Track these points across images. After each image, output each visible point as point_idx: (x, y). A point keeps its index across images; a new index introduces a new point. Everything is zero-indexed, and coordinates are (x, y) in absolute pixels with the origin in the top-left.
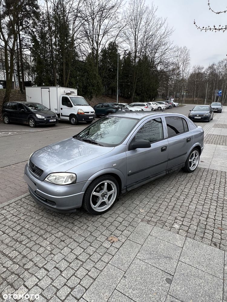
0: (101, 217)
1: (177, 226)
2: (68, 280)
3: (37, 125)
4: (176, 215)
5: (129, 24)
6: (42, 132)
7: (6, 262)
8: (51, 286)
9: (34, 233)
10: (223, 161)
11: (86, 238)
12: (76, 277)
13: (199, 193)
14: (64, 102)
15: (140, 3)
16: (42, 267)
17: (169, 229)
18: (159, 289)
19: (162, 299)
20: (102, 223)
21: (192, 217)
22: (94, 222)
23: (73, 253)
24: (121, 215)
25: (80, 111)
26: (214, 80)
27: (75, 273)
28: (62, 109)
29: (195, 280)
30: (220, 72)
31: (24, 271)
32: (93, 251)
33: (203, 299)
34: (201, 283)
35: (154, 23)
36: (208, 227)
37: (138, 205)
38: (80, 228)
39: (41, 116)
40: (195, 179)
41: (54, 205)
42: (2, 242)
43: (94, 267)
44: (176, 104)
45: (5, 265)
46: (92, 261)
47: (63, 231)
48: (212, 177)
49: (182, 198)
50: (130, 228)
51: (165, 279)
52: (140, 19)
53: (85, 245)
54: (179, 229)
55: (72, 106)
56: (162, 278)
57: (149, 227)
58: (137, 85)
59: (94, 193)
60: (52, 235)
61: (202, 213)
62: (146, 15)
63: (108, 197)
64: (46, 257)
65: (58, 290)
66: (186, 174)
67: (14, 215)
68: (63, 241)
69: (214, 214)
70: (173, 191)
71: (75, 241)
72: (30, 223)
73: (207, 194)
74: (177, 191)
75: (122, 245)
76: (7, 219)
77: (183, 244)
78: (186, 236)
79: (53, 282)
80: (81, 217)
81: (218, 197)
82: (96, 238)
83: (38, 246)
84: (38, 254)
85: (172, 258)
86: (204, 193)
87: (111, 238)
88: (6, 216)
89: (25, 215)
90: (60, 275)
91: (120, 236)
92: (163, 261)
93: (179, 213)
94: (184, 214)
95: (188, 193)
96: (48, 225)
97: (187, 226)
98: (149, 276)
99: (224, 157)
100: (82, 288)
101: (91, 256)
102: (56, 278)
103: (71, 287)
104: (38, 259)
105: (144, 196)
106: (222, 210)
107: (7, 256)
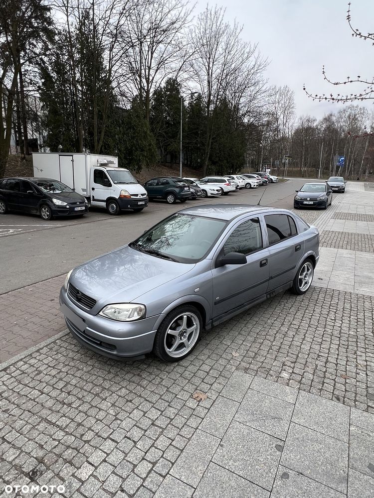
0: (178, 365)
1: (286, 375)
2: (146, 453)
3: (54, 215)
4: (284, 359)
5: (199, 51)
6: (64, 228)
7: (55, 433)
8: (125, 461)
9: (86, 391)
10: (347, 276)
11: (161, 396)
12: (156, 448)
13: (314, 326)
14: (97, 179)
15: (215, 19)
16: (107, 438)
17: (276, 379)
18: (268, 458)
19: (272, 471)
20: (182, 374)
21: (307, 362)
22: (169, 373)
23: (146, 417)
24: (207, 362)
25: (124, 193)
26: (333, 140)
27: (154, 444)
28: (93, 189)
29: (313, 445)
30: (341, 127)
31: (84, 443)
32: (174, 413)
33: (323, 468)
34: (321, 449)
35: (238, 51)
36: (327, 375)
37: (228, 346)
38: (150, 382)
39: (61, 202)
40: (308, 305)
41: (113, 349)
42: (42, 406)
43: (178, 434)
44: (274, 178)
45: (55, 437)
46: (175, 427)
47: (127, 387)
48: (331, 301)
49: (291, 333)
50: (221, 380)
51: (274, 445)
52: (216, 43)
53: (162, 405)
54: (289, 380)
55: (110, 185)
56: (270, 444)
57: (247, 378)
58: (211, 148)
59: (169, 331)
60: (113, 393)
61: (319, 356)
62: (225, 37)
63: (187, 336)
64: (111, 424)
65: (135, 466)
66: (294, 298)
67: (50, 366)
68: (131, 401)
69: (336, 356)
70: (278, 324)
71: (147, 400)
72: (76, 377)
73: (325, 328)
74: (283, 324)
75: (212, 404)
76: (40, 372)
77: (295, 400)
78: (299, 389)
79: (126, 456)
80: (149, 365)
81: (340, 332)
82: (176, 396)
83: (95, 409)
84: (98, 420)
85: (281, 419)
86: (322, 325)
87: (196, 395)
88: (38, 368)
89: (66, 365)
90: (135, 446)
91: (209, 391)
92: (269, 422)
93: (287, 356)
94: (295, 357)
95: (299, 326)
96: (104, 379)
97: (300, 375)
98: (253, 442)
99: (349, 269)
100: (167, 462)
101: (172, 420)
102: (130, 451)
103: (152, 461)
104: (99, 427)
105: (237, 333)
106: (347, 351)
107: (54, 424)
